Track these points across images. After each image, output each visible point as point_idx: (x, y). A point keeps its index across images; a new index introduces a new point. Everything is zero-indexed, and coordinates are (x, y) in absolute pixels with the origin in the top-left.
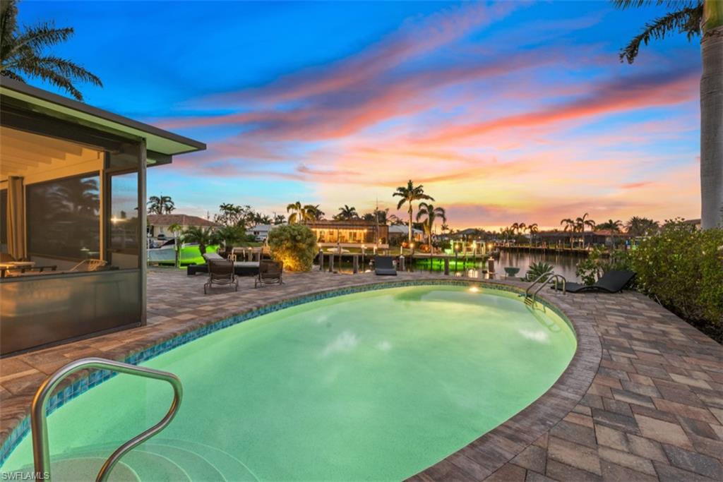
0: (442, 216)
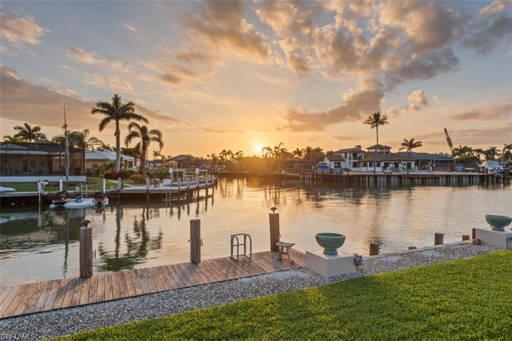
0: (159, 140)
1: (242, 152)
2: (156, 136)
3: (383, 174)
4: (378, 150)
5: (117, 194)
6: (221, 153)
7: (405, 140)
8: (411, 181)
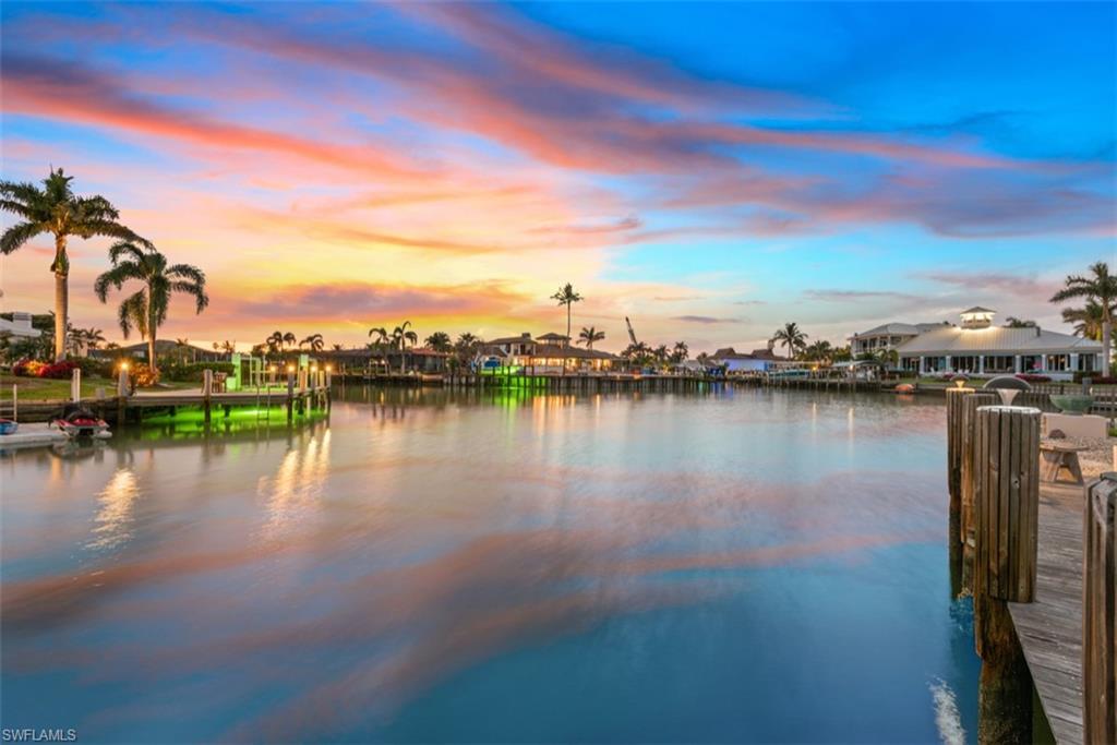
0: (195, 290)
1: (320, 336)
2: (190, 281)
3: (576, 375)
4: (553, 342)
5: (116, 409)
6: (270, 338)
7: (584, 329)
8: (583, 384)
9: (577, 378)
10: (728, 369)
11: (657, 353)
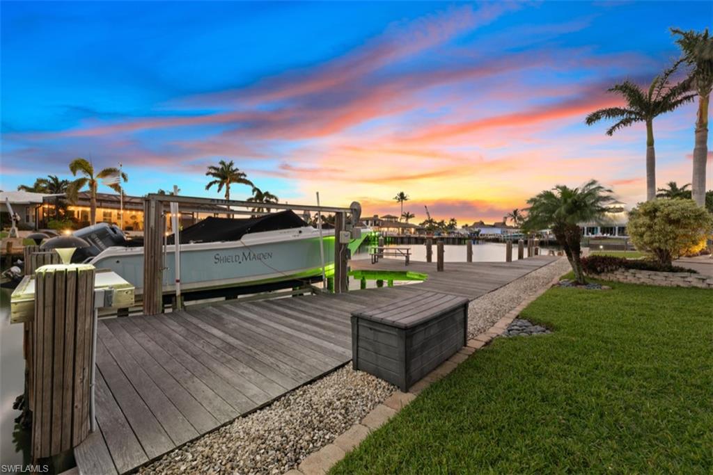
3: (403, 236)
4: (389, 219)
7: (404, 213)
9: (406, 237)
10: (481, 233)
11: (439, 224)
